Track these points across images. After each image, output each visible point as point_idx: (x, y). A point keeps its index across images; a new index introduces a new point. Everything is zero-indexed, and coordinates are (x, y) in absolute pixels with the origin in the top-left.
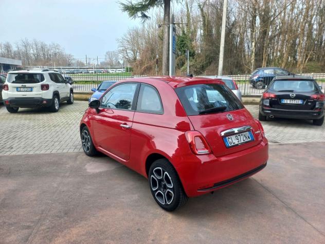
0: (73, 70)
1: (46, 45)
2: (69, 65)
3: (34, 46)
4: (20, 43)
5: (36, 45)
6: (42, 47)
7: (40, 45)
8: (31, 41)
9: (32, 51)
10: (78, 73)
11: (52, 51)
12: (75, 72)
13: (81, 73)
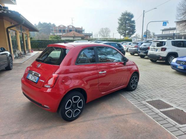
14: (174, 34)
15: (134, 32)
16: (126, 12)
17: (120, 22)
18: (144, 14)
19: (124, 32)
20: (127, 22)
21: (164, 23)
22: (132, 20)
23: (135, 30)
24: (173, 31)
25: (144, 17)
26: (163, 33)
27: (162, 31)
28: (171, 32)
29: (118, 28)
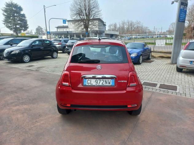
0: (144, 36)
1: (133, 22)
2: (145, 33)
3: (127, 24)
4: (121, 23)
5: (128, 23)
6: (131, 24)
7: (130, 23)
8: (126, 21)
9: (125, 27)
10: (146, 38)
11: (136, 25)
12: (145, 37)
13: (149, 38)
14: (68, 32)
15: (27, 28)
16: (12, 3)
17: (5, 14)
18: (45, 10)
19: (13, 26)
20: (16, 15)
21: (63, 21)
22: (22, 13)
23: (28, 25)
24: (66, 29)
25: (45, 12)
26: (58, 31)
27: (56, 28)
28: (65, 30)
29: (4, 21)
